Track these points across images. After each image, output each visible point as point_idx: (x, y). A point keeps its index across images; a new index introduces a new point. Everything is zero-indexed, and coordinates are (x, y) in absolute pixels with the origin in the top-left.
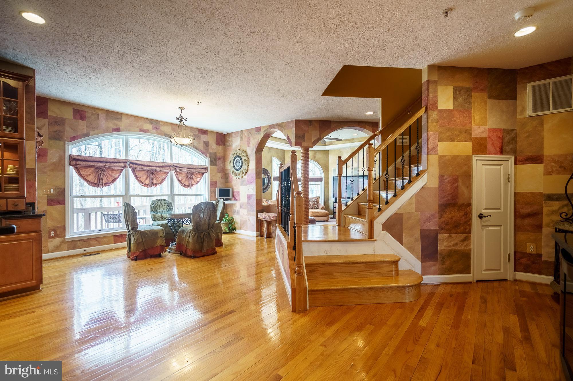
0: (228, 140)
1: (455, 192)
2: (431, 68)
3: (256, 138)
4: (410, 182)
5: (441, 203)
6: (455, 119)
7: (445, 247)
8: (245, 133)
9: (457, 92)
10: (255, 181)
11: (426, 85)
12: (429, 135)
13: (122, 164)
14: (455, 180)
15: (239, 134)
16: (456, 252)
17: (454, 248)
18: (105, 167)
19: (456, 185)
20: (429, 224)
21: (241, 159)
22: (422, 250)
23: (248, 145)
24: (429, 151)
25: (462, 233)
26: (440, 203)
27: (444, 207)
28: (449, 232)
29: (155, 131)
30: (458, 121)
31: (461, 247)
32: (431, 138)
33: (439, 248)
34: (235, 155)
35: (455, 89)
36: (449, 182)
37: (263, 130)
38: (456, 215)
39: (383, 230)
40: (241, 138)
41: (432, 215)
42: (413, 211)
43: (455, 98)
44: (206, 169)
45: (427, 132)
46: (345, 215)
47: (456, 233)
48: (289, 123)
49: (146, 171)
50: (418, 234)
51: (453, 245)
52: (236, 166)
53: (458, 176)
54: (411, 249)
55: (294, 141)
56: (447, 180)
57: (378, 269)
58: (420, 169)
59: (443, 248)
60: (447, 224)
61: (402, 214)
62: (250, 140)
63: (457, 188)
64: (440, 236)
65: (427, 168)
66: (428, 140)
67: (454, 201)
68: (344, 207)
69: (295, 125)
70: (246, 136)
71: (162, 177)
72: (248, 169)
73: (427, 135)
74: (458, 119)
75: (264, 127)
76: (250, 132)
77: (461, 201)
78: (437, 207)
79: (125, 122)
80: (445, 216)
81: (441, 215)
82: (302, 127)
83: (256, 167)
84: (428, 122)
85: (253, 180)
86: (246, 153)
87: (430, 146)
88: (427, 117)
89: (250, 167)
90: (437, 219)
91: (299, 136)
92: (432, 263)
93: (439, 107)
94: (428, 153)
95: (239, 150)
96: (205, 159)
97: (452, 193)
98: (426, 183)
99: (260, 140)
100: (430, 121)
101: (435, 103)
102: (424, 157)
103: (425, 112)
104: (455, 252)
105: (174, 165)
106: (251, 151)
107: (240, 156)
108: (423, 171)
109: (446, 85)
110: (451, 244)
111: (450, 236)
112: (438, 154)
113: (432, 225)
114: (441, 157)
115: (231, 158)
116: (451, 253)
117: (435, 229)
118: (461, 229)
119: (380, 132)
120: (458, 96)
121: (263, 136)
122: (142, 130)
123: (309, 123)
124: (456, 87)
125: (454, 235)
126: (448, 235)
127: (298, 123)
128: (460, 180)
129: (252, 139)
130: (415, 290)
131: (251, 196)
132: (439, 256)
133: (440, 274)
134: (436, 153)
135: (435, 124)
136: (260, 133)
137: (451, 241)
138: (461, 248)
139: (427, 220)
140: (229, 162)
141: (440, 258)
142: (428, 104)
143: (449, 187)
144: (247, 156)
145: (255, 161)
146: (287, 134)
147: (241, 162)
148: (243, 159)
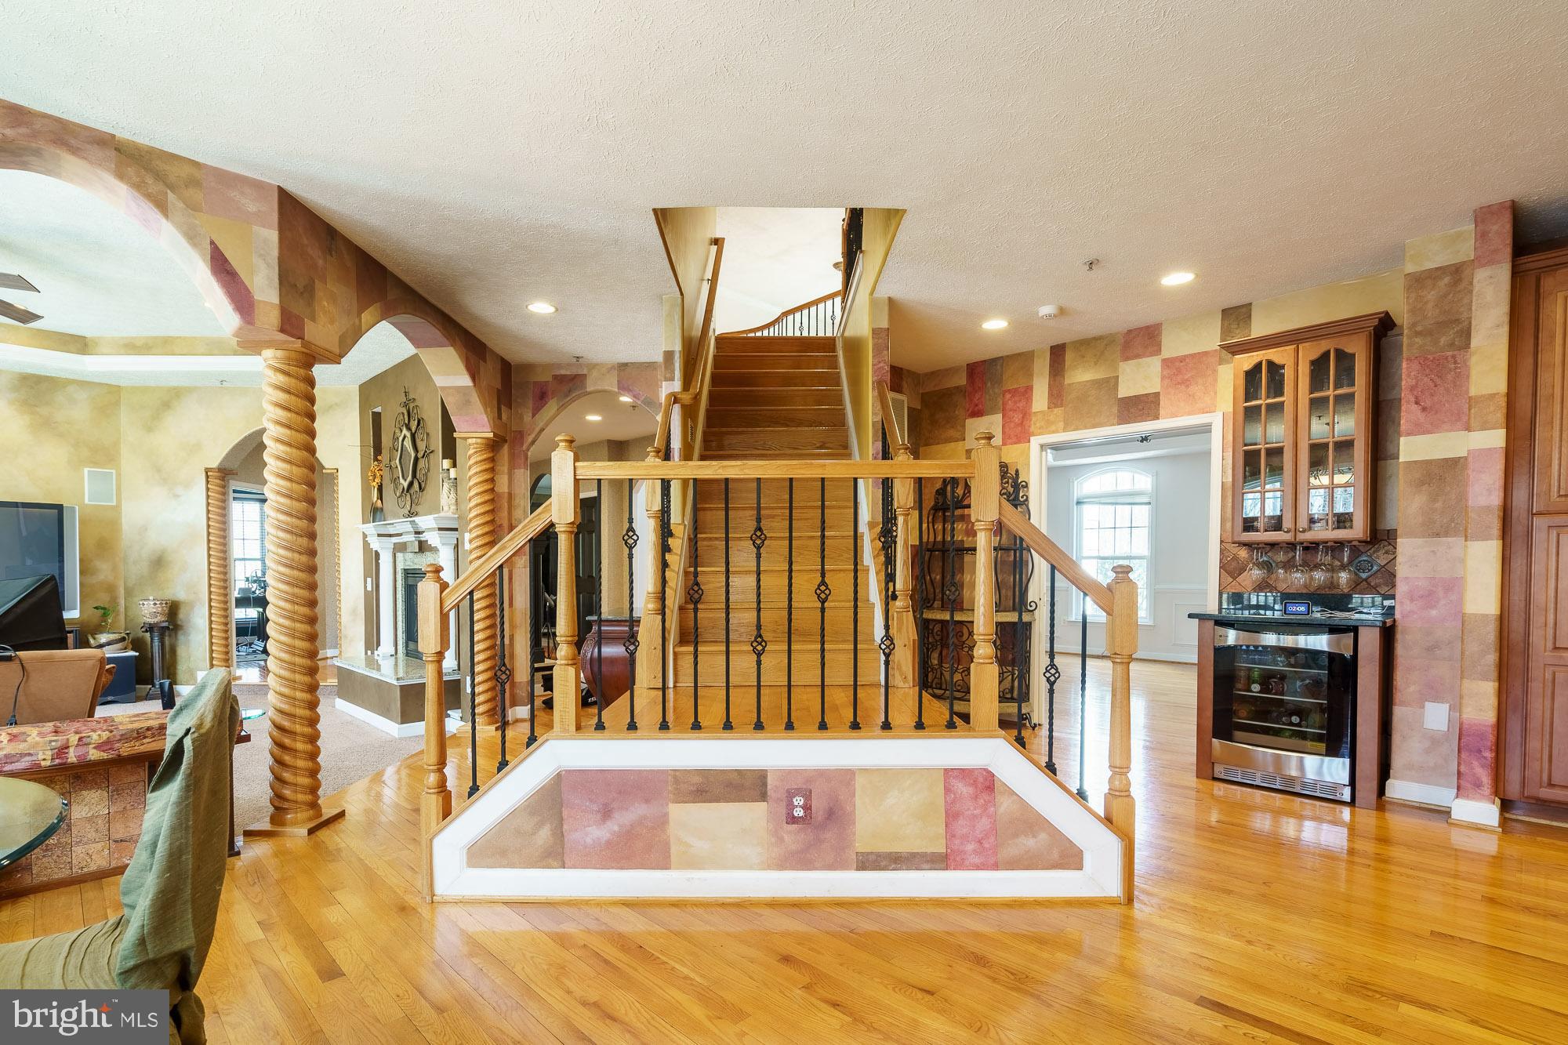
11: (884, 336)
48: (226, 179)
55: (278, 301)
69: (280, 215)
82: (305, 241)
91: (295, 285)
127: (291, 211)
146: (212, 243)
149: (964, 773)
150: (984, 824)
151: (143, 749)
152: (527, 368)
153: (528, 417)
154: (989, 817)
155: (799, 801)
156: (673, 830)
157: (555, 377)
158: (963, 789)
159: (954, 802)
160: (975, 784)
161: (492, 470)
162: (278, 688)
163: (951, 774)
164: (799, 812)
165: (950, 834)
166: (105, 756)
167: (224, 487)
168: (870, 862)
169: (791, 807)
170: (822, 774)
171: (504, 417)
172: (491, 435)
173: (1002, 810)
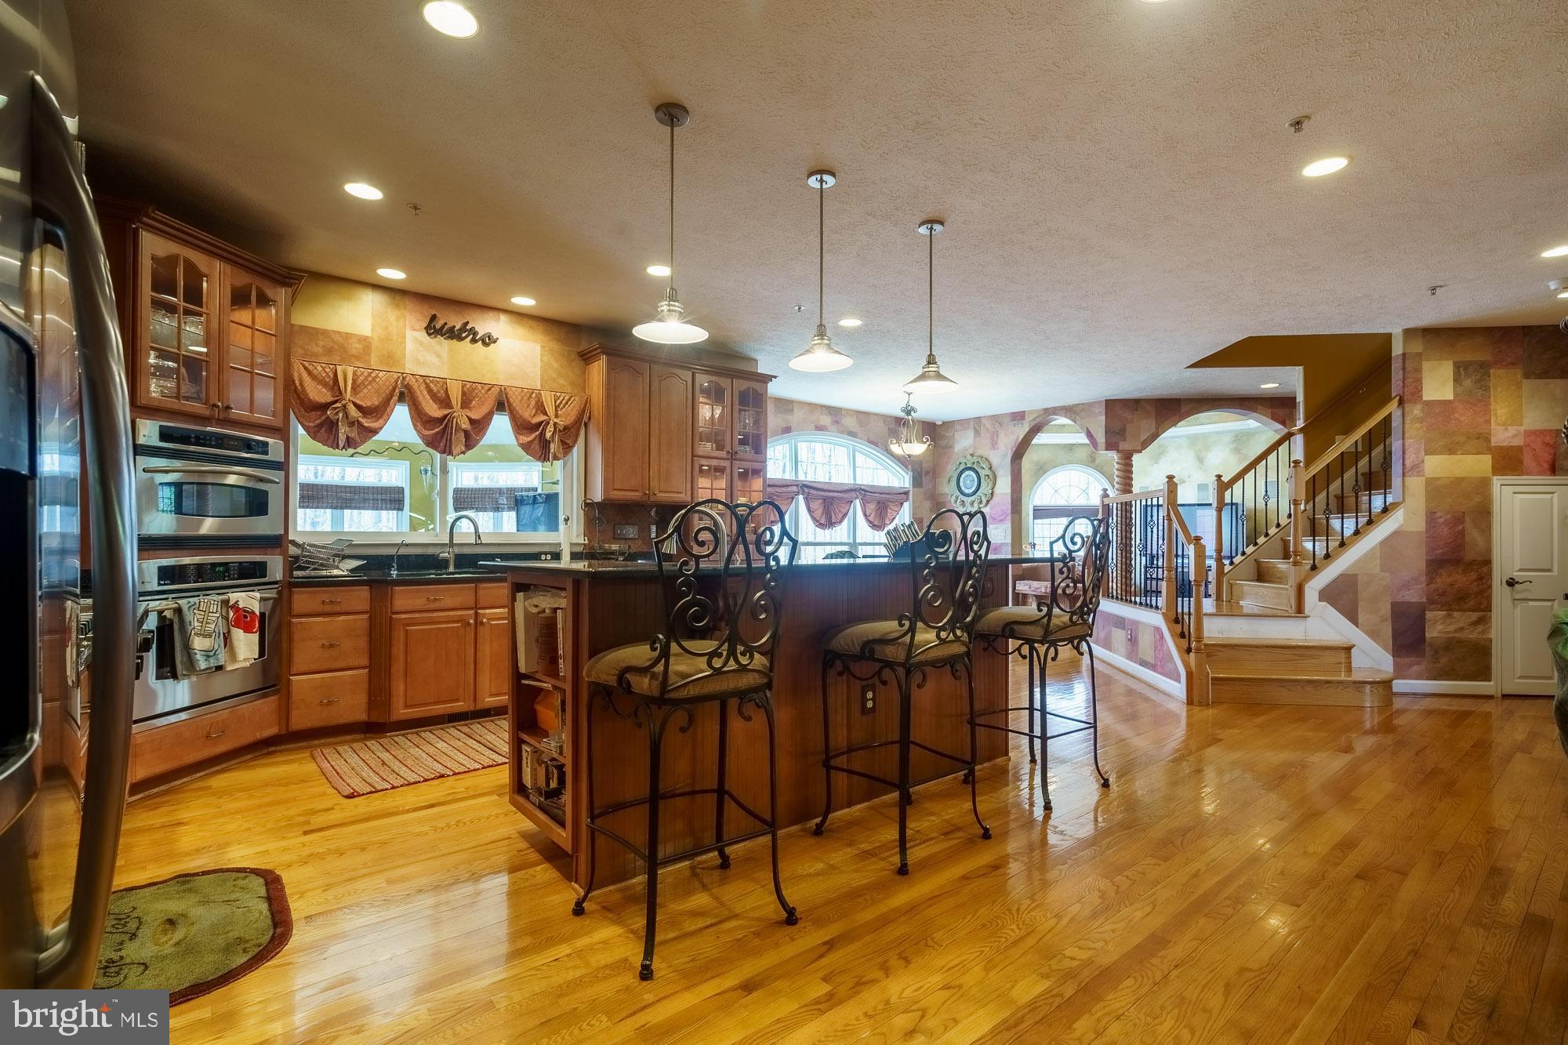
0: (944, 435)
1: (1458, 541)
2: (1409, 333)
3: (1014, 434)
4: (1370, 522)
5: (1431, 558)
6: (1457, 415)
7: (1440, 632)
8: (988, 424)
9: (1461, 370)
10: (1009, 517)
11: (1400, 360)
12: (1407, 444)
13: (795, 489)
14: (1459, 519)
15: (971, 424)
16: (1460, 641)
17: (1457, 635)
18: (775, 495)
19: (1460, 527)
20: (1407, 593)
21: (977, 473)
22: (1395, 637)
23: (994, 445)
24: (1407, 470)
25: (1474, 611)
26: (1428, 558)
27: (1436, 565)
28: (1448, 607)
29: (834, 428)
30: (1462, 419)
31: (1473, 635)
32: (1411, 449)
33: (1427, 635)
34: (962, 467)
35: (1457, 366)
36: (1446, 523)
37: (1029, 418)
38: (1460, 579)
39: (1320, 600)
40: (977, 433)
41: (1413, 579)
42: (1377, 570)
43: (1457, 380)
44: (906, 493)
45: (1403, 439)
46: (1231, 582)
47: (1460, 611)
48: (1091, 405)
49: (821, 501)
50: (1386, 609)
51: (1456, 631)
52: (963, 488)
53: (1464, 513)
54: (1373, 634)
55: (1104, 441)
56: (1442, 520)
57: (1315, 659)
58: (1390, 499)
59: (1435, 634)
60: (1443, 594)
61: (1356, 575)
62: (997, 436)
63: (1462, 533)
64: (1429, 615)
65: (1404, 500)
66: (1404, 453)
67: (1456, 554)
68: (1227, 568)
69: (1106, 409)
70: (987, 429)
71: (844, 511)
72: (992, 494)
73: (1403, 444)
74: (1464, 417)
75: (1031, 412)
76: (996, 421)
77: (1469, 555)
78: (1422, 565)
79: (798, 415)
80: (1439, 580)
81: (1431, 578)
82: (1121, 412)
83: (1012, 491)
84: (1403, 423)
85: (1005, 515)
86: (988, 461)
87: (1408, 463)
88: (1403, 415)
89: (997, 490)
90: (1424, 585)
91: (1114, 431)
92: (1414, 659)
93: (1425, 398)
94: (1404, 475)
95: (972, 455)
96: (904, 474)
97: (1452, 542)
98: (1402, 525)
99: (1021, 437)
100: (1407, 421)
101: (1418, 392)
102: (1396, 481)
103: (1399, 405)
104: (1458, 642)
105: (862, 487)
106: (1000, 458)
107: (974, 469)
108: (1395, 505)
109: (1440, 359)
110: (1452, 628)
111: (1449, 616)
112: (1423, 476)
113: (1414, 595)
114: (1429, 482)
115: (951, 470)
116: (1450, 645)
117: (1420, 603)
118: (1471, 603)
119: (1301, 430)
120: (1462, 377)
121: (1030, 430)
122: (820, 428)
123: (1134, 405)
124: (1458, 362)
125: (1456, 614)
126: (1444, 613)
127: (1111, 405)
128: (1467, 519)
129: (1002, 435)
130: (1384, 689)
131: (1000, 547)
132: (1427, 649)
133: (1428, 679)
134: (1420, 473)
135: (1418, 425)
136: (1020, 424)
137: (1451, 624)
138: (1471, 636)
139: (1403, 586)
140: (946, 480)
141: (1428, 651)
142: (1404, 392)
143: (1445, 531)
144: (990, 468)
145: (1009, 479)
146: (1086, 428)
147: (976, 479)
148: (982, 473)
149: (1158, 630)
155: (1130, 631)
156: (1112, 638)
158: (1157, 636)
159: (1156, 642)
164: (1130, 637)
165: (1155, 657)
169: (1129, 634)
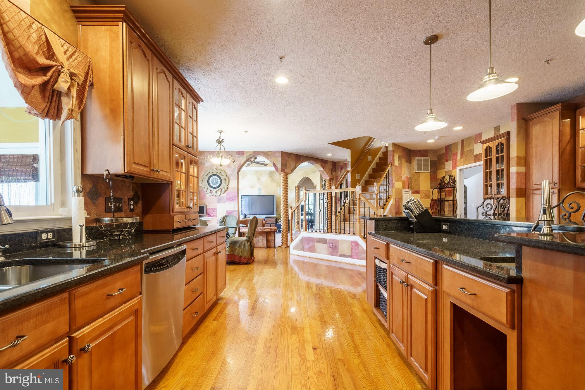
0: (201, 158)
2: (393, 144)
3: (238, 161)
8: (226, 155)
9: (399, 158)
11: (391, 152)
21: (219, 178)
24: (393, 186)
34: (211, 174)
37: (246, 154)
43: (398, 161)
45: (392, 176)
48: (275, 152)
52: (211, 184)
53: (399, 199)
55: (280, 169)
66: (392, 180)
69: (281, 155)
72: (228, 188)
74: (399, 171)
75: (248, 152)
76: (229, 154)
82: (285, 157)
83: (237, 187)
85: (234, 198)
86: (225, 172)
87: (393, 183)
88: (392, 169)
89: (230, 186)
91: (284, 165)
93: (395, 164)
95: (217, 169)
99: (242, 163)
103: (391, 166)
106: (231, 172)
107: (218, 175)
115: (204, 175)
121: (246, 160)
123: (289, 155)
124: (398, 155)
127: (284, 154)
131: (231, 212)
135: (394, 172)
136: (243, 157)
142: (392, 162)
144: (226, 176)
145: (236, 181)
146: (273, 162)
147: (219, 180)
148: (222, 178)
149: (354, 242)
150: (357, 251)
151: (265, 231)
152: (339, 162)
153: (339, 173)
154: (358, 250)
155: (331, 244)
156: (316, 247)
157: (344, 164)
158: (354, 244)
159: (352, 247)
160: (355, 244)
161: (331, 186)
162: (283, 228)
163: (352, 242)
164: (331, 246)
165: (352, 253)
166: (261, 231)
167: (299, 190)
168: (341, 256)
169: (330, 245)
170: (334, 240)
171: (333, 174)
172: (329, 179)
173: (359, 249)
